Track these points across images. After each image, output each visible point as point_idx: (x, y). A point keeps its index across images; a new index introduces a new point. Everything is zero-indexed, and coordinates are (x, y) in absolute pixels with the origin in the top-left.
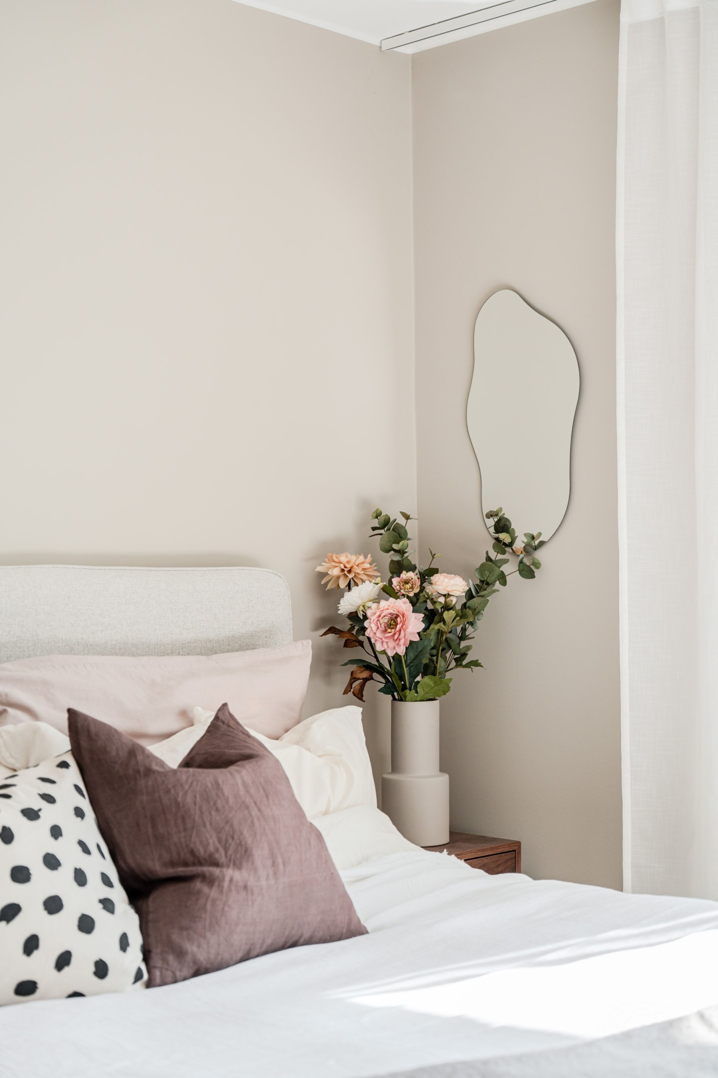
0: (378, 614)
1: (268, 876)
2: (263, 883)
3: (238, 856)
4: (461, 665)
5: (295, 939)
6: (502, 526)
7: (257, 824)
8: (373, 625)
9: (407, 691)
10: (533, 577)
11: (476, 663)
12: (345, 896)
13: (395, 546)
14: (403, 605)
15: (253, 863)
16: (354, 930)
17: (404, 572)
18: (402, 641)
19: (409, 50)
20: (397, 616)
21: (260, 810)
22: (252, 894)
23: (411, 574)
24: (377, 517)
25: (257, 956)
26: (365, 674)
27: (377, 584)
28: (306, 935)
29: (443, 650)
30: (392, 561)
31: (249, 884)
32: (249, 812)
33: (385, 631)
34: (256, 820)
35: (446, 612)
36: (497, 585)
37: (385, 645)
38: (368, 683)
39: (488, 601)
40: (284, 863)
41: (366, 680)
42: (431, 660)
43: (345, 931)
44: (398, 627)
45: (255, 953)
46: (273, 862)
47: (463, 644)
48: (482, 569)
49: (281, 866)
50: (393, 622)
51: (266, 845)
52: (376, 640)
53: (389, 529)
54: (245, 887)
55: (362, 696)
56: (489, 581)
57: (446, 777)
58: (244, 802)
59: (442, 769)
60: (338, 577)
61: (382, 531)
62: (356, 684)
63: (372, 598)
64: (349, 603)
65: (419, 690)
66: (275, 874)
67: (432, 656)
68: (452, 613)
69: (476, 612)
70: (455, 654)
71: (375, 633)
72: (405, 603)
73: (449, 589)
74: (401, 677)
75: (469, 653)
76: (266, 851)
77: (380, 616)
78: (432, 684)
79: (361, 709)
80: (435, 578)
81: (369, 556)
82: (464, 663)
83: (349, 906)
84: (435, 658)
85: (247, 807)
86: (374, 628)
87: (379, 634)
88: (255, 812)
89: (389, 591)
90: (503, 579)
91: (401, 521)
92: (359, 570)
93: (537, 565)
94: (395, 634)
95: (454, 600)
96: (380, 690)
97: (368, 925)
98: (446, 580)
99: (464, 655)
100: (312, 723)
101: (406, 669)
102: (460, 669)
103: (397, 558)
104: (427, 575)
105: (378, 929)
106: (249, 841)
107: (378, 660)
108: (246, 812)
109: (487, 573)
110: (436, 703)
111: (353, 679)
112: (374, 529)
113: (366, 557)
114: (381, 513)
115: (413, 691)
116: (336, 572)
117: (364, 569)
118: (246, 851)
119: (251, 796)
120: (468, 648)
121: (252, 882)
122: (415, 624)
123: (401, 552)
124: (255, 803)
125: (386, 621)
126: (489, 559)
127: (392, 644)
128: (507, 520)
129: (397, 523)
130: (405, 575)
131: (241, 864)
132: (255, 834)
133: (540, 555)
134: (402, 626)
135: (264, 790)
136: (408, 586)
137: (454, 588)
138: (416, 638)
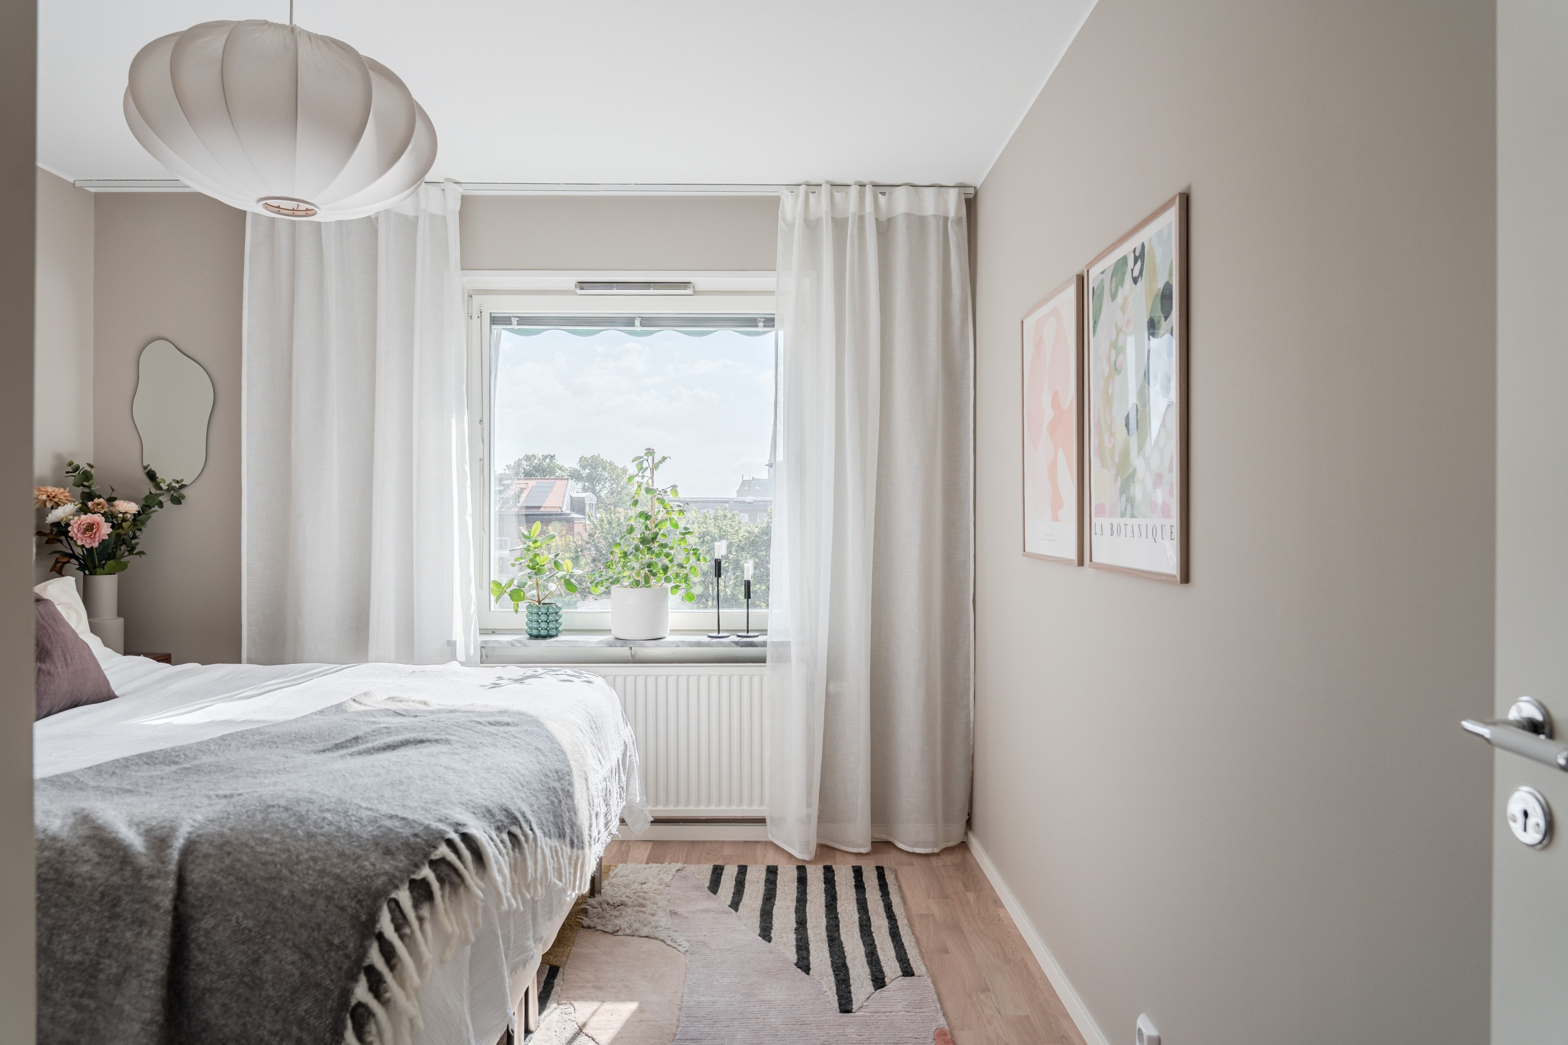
0: (79, 523)
1: (62, 666)
2: (60, 670)
3: (42, 655)
4: (132, 554)
5: (77, 702)
6: (152, 476)
7: (53, 637)
8: (75, 530)
9: (98, 569)
10: (180, 503)
11: (141, 553)
12: (104, 677)
13: (85, 483)
14: (98, 518)
15: (52, 659)
16: (110, 696)
17: (97, 499)
18: (97, 539)
19: (93, 190)
20: (93, 524)
21: (53, 629)
22: (54, 677)
23: (101, 500)
24: (70, 466)
25: (54, 714)
26: (65, 560)
27: (76, 505)
28: (84, 700)
29: (120, 545)
30: (83, 492)
31: (51, 671)
32: (47, 630)
33: (84, 533)
34: (51, 635)
35: (124, 523)
36: (156, 508)
37: (84, 542)
38: (67, 565)
39: (151, 517)
40: (71, 659)
41: (65, 563)
42: (113, 551)
43: (106, 696)
44: (94, 531)
45: (55, 710)
46: (65, 658)
47: (134, 542)
48: (146, 498)
49: (70, 660)
50: (90, 527)
51: (59, 649)
52: (77, 539)
53: (79, 473)
54: (49, 673)
55: (61, 573)
56: (151, 505)
57: (121, 620)
58: (42, 625)
59: (119, 615)
60: (45, 501)
61: (74, 474)
62: (58, 565)
63: (72, 513)
64: (56, 515)
65: (105, 568)
66: (66, 665)
67: (113, 548)
68: (128, 523)
69: (143, 523)
70: (128, 547)
71: (77, 535)
72: (99, 517)
73: (127, 509)
74: (93, 561)
75: (137, 547)
76: (60, 653)
77: (80, 524)
78: (115, 564)
79: (74, 578)
80: (116, 503)
81: (68, 488)
82: (134, 552)
83: (107, 683)
84: (114, 550)
85: (45, 628)
86: (76, 531)
87: (79, 535)
88: (50, 630)
89: (84, 510)
90: (161, 505)
91: (88, 469)
92: (62, 497)
93: (183, 497)
94: (91, 535)
95: (129, 516)
96: (77, 569)
97: (117, 693)
98: (125, 504)
99: (133, 548)
100: (46, 586)
101: (96, 556)
102: (132, 556)
103: (87, 490)
104: (111, 500)
105: (124, 695)
106: (49, 646)
107: (72, 549)
108: (45, 630)
109: (150, 501)
110: (116, 576)
111: (57, 562)
112: (67, 473)
113: (65, 489)
114: (73, 463)
115: (102, 569)
116: (44, 497)
117: (65, 496)
118: (47, 653)
119: (46, 622)
120: (137, 544)
121: (52, 670)
122: (106, 529)
123: (89, 487)
124: (50, 626)
125: (85, 527)
126: (151, 493)
127: (89, 541)
128: (154, 471)
129: (86, 470)
130: (96, 500)
131: (45, 660)
132: (52, 643)
133: (184, 491)
134: (97, 530)
135: (53, 618)
136: (100, 507)
137: (130, 509)
138: (107, 537)
